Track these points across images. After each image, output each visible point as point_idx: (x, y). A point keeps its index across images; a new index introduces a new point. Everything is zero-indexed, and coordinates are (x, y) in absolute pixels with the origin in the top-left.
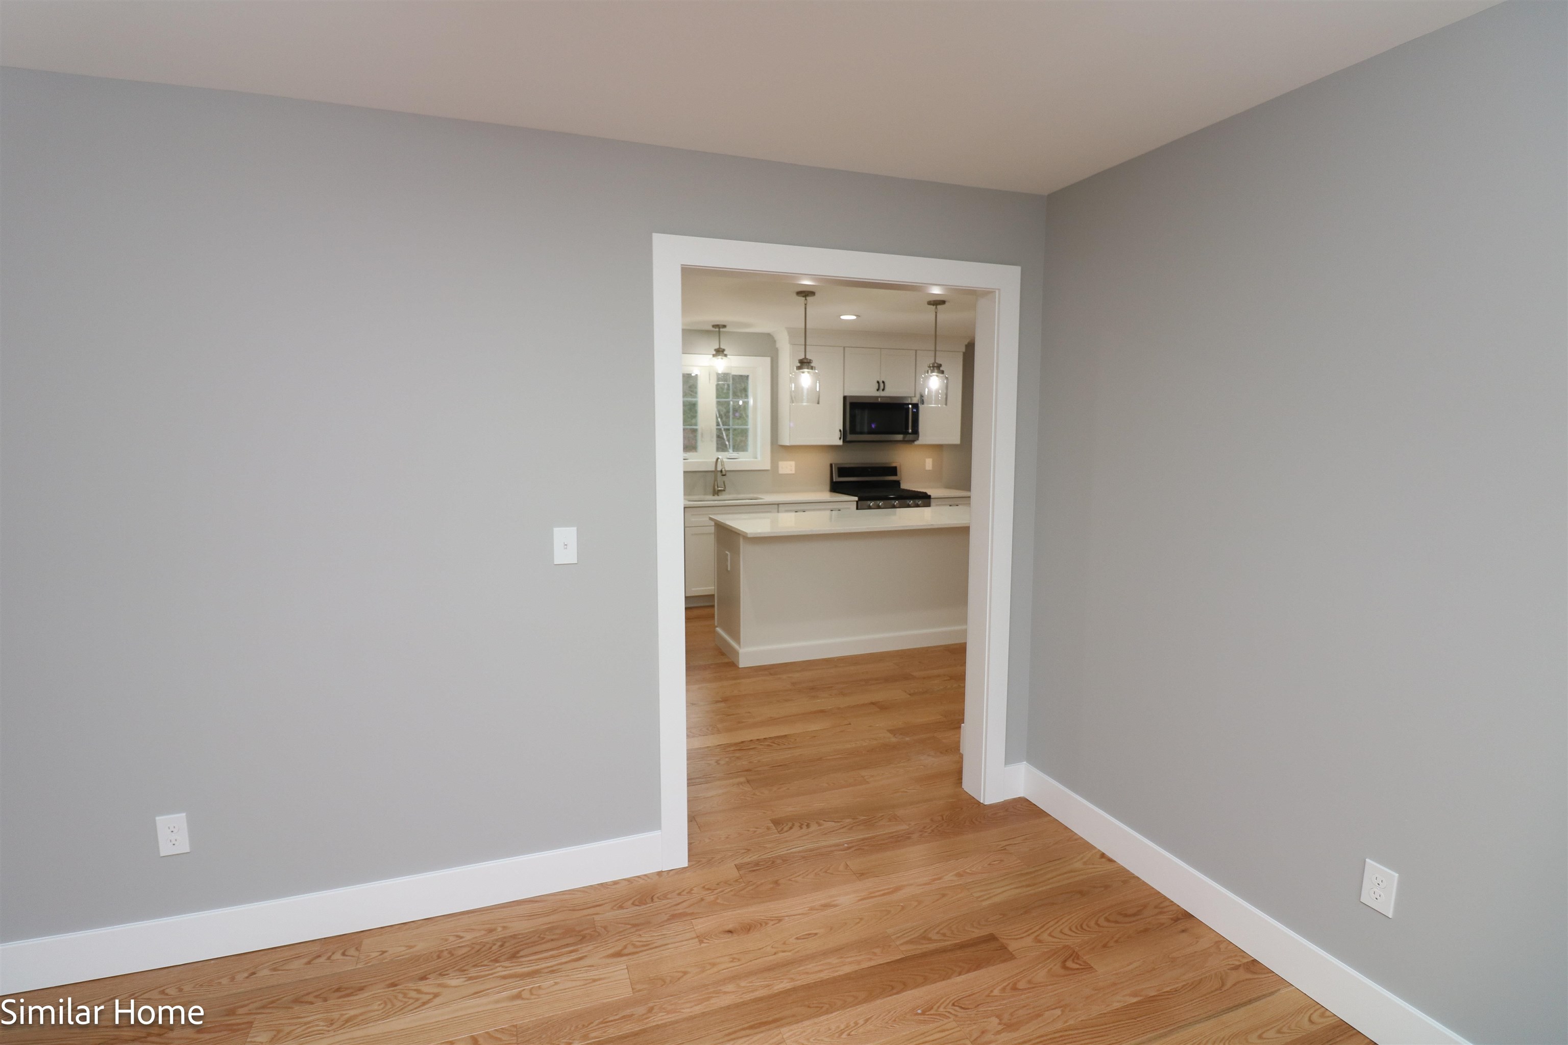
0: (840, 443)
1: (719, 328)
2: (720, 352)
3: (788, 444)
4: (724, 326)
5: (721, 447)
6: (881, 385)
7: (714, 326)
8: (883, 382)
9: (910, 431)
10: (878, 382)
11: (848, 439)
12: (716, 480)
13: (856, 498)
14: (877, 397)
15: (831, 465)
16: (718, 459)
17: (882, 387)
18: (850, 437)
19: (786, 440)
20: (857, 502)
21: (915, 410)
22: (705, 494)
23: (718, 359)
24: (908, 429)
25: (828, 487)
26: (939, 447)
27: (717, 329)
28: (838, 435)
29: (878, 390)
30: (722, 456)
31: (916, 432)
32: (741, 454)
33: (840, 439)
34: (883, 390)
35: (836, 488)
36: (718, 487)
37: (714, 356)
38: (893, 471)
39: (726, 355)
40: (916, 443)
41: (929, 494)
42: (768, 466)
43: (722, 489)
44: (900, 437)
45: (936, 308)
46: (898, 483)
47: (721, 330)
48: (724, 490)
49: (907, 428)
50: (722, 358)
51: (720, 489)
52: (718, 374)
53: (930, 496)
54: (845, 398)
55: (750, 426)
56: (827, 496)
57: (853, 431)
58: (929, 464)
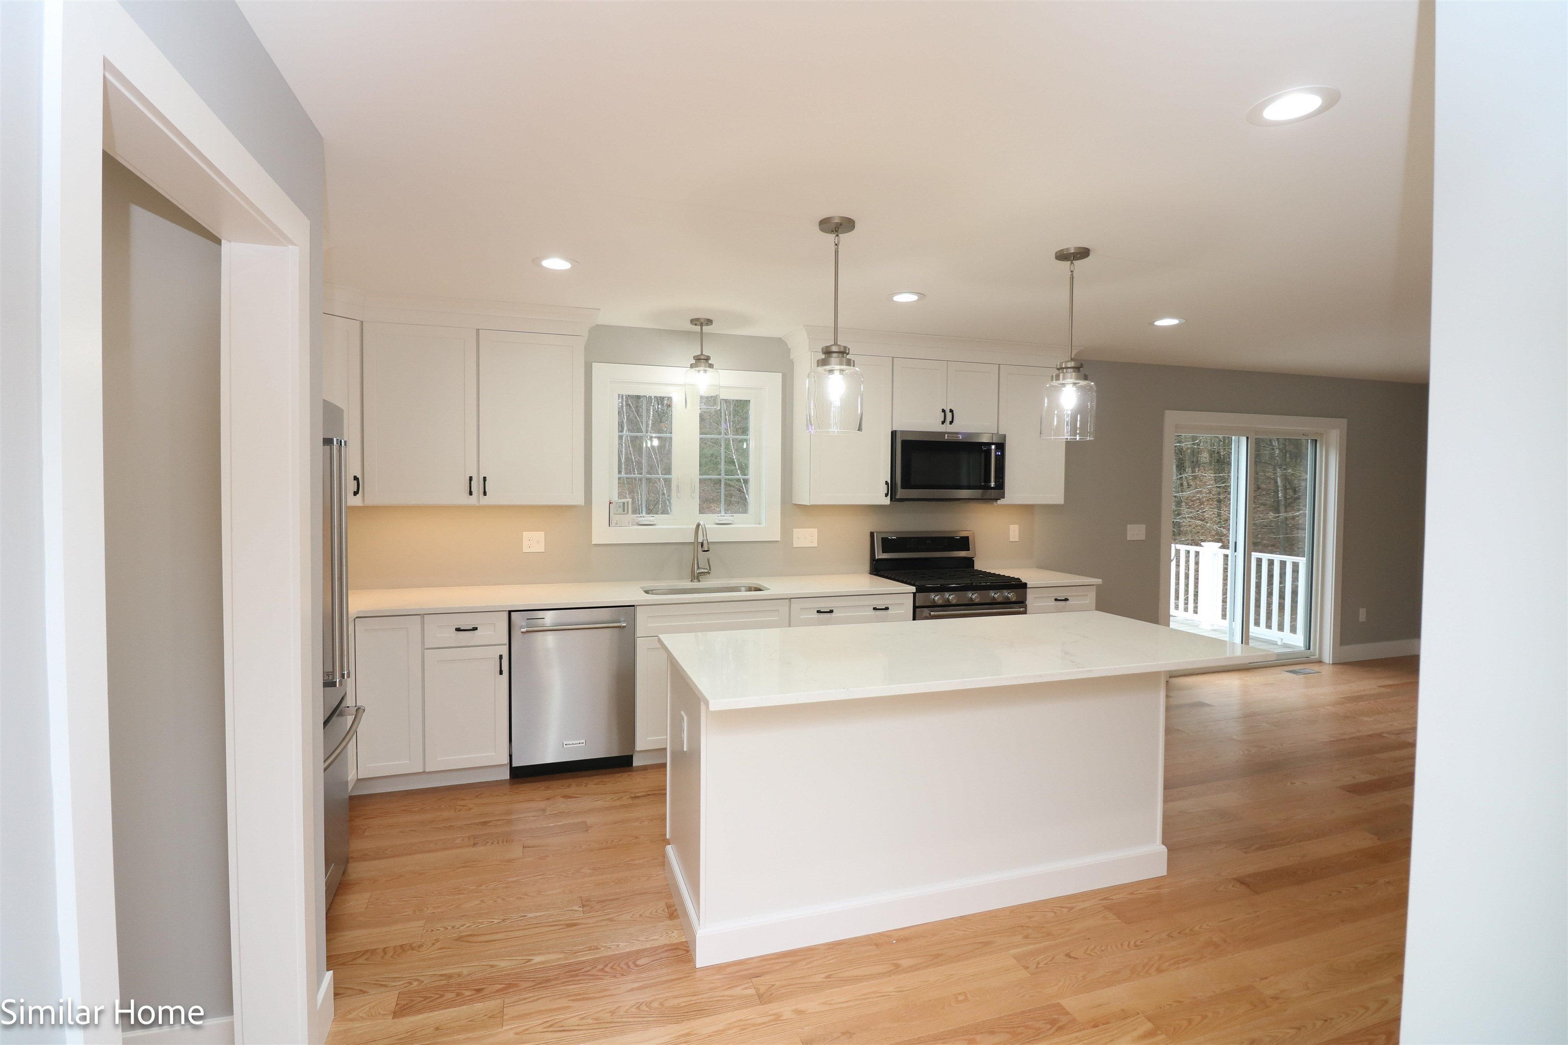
0: (887, 501)
1: (702, 325)
2: (702, 360)
3: (806, 502)
4: (709, 322)
5: (707, 504)
6: (948, 415)
7: (694, 321)
8: (951, 411)
9: (993, 484)
10: (944, 411)
11: (898, 497)
12: (696, 558)
13: (913, 589)
14: (943, 434)
15: (872, 534)
16: (698, 525)
17: (949, 418)
18: (901, 493)
19: (804, 497)
20: (914, 594)
21: (999, 453)
22: (681, 578)
23: (699, 371)
24: (990, 481)
25: (867, 566)
26: (1029, 509)
27: (698, 328)
28: (883, 489)
29: (943, 423)
30: (709, 521)
31: (1000, 485)
32: (738, 517)
33: (886, 495)
34: (951, 423)
35: (878, 568)
36: (698, 568)
37: (692, 366)
38: (964, 543)
39: (711, 366)
40: (999, 502)
41: (1024, 581)
42: (777, 537)
43: (706, 571)
44: (976, 493)
45: (1072, 263)
46: (970, 562)
47: (706, 329)
48: (709, 573)
49: (988, 480)
50: (705, 371)
51: (703, 571)
52: (702, 397)
53: (1026, 584)
54: (894, 434)
55: (752, 476)
56: (866, 583)
57: (906, 485)
58: (1014, 532)
